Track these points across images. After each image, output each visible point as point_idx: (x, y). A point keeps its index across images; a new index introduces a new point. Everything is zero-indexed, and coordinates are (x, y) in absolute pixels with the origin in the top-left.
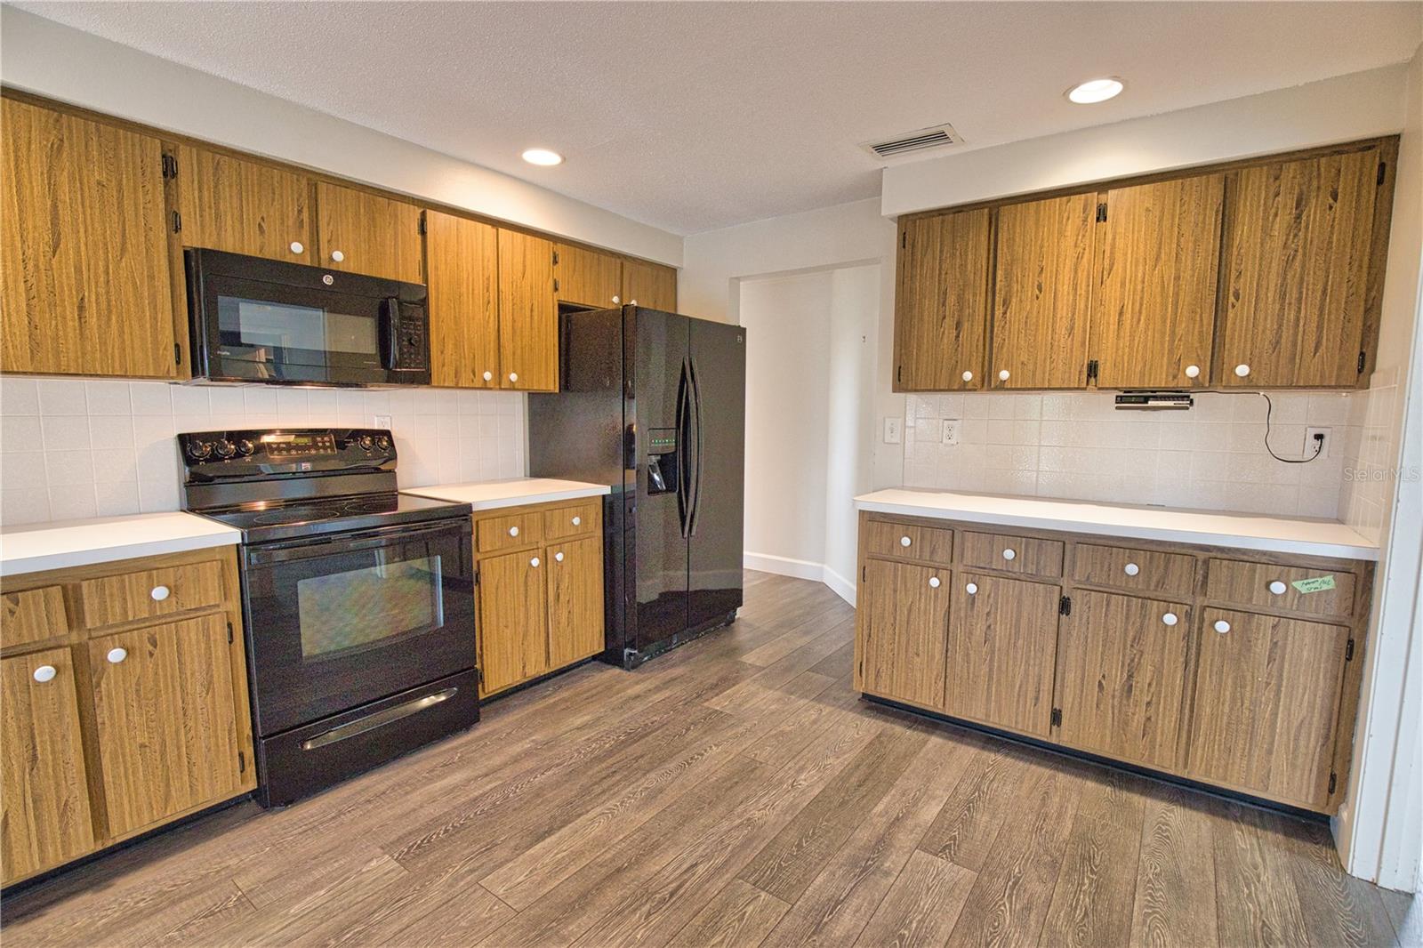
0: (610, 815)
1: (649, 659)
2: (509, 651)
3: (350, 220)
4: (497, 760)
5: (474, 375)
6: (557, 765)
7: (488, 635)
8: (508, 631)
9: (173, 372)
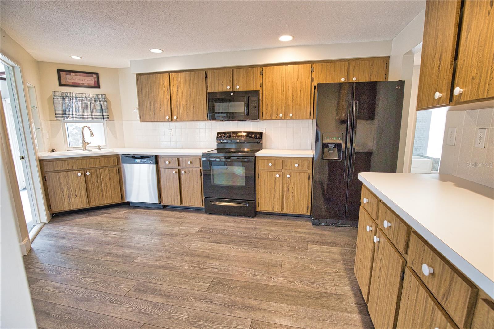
3: (242, 77)
5: (277, 115)
7: (261, 193)
8: (268, 195)
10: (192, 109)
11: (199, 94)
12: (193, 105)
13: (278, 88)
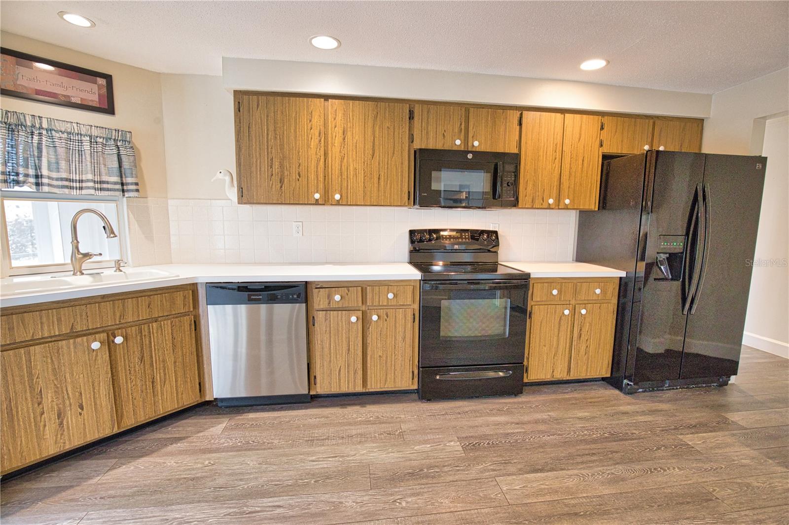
0: (582, 479)
1: (642, 392)
2: (545, 360)
3: (483, 125)
4: (526, 418)
5: (543, 201)
6: (559, 435)
7: (533, 348)
8: (545, 349)
9: (407, 204)
10: (376, 180)
11: (394, 151)
12: (379, 171)
13: (547, 152)
